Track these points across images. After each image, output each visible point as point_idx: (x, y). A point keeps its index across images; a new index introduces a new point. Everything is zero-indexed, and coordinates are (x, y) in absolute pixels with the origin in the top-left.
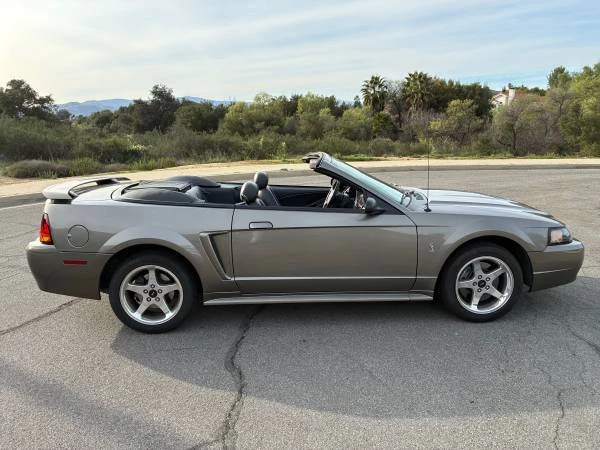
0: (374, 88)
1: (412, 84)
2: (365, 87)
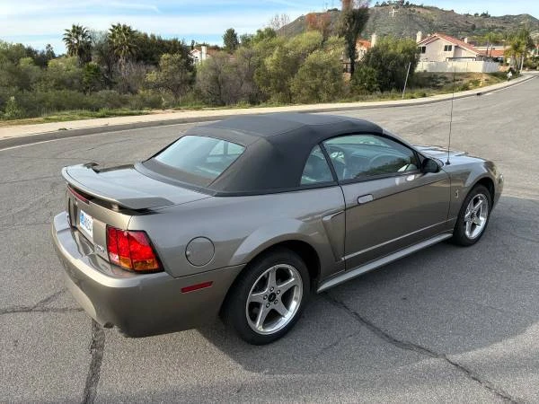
0: (77, 37)
1: (117, 36)
2: (67, 37)
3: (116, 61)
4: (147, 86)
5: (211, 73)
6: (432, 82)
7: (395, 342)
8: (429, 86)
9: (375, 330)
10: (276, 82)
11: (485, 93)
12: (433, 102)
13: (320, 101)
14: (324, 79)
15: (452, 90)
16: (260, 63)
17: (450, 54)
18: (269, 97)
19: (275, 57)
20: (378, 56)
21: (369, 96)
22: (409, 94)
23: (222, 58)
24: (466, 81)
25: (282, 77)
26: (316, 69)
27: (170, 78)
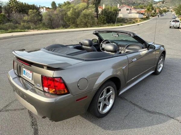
1: (12, 3)
3: (12, 12)
4: (24, 21)
5: (48, 17)
6: (123, 21)
7: (149, 112)
8: (122, 22)
9: (140, 108)
10: (72, 20)
11: (140, 24)
12: (125, 27)
13: (87, 27)
14: (88, 19)
15: (130, 23)
16: (66, 14)
17: (128, 12)
18: (69, 26)
19: (71, 11)
20: (106, 12)
21: (105, 25)
22: (117, 25)
23: (52, 12)
24: (134, 21)
25: (74, 19)
26: (86, 16)
27: (33, 18)
